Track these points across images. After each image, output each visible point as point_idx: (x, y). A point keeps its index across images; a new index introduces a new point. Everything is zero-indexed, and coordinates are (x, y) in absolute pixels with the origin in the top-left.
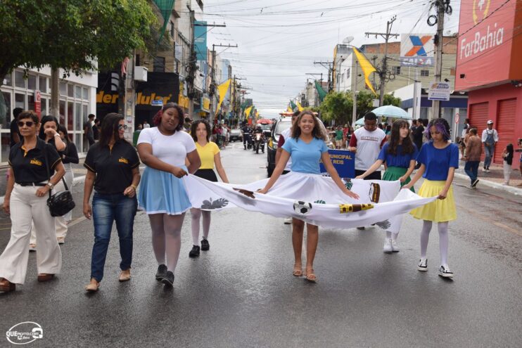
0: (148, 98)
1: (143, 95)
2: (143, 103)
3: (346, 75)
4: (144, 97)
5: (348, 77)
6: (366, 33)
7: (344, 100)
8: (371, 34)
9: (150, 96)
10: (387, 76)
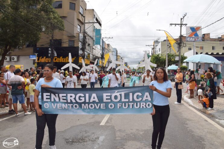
0: (65, 59)
1: (62, 58)
2: (62, 61)
3: (158, 51)
4: (63, 59)
5: (160, 51)
6: (170, 24)
7: (160, 58)
8: (173, 24)
9: (66, 58)
10: (182, 45)
